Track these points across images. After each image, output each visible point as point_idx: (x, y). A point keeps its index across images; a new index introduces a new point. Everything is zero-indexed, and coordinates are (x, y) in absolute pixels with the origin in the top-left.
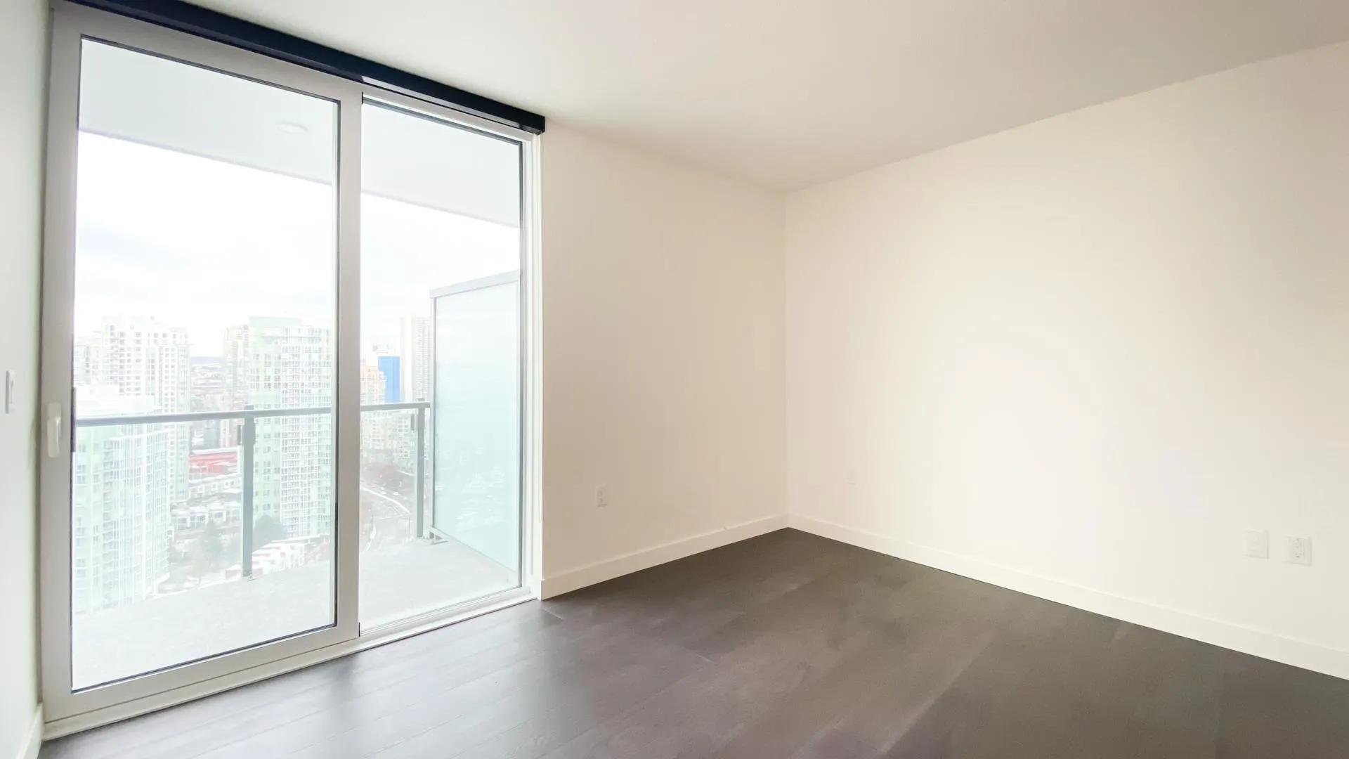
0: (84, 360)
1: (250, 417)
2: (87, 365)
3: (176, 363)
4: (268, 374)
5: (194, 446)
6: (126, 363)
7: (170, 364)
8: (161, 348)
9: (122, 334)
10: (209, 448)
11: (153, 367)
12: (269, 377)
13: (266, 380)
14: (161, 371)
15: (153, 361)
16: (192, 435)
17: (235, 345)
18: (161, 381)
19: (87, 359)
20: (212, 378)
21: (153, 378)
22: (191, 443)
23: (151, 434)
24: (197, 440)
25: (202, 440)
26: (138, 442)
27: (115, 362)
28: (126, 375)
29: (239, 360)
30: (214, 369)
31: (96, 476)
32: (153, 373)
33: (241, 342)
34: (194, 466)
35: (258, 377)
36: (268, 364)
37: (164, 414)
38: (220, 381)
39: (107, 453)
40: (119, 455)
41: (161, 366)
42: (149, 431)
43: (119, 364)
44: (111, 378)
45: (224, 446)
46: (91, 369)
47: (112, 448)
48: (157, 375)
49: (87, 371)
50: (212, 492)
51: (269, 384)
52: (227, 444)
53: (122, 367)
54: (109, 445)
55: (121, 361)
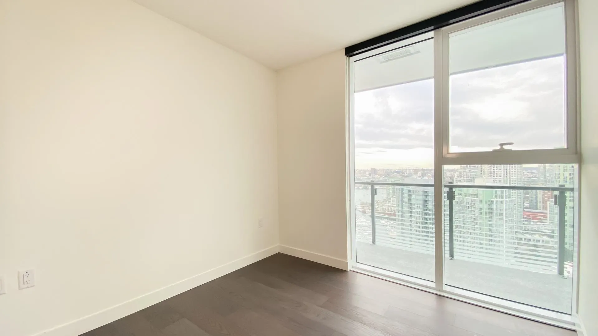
0: (480, 169)
2: (481, 171)
4: (565, 176)
5: (525, 207)
6: (496, 170)
7: (514, 170)
10: (531, 209)
11: (506, 172)
12: (566, 177)
13: (564, 178)
14: (510, 174)
15: (506, 170)
16: (524, 202)
18: (510, 178)
19: (481, 169)
20: (532, 177)
21: (506, 177)
22: (523, 206)
23: (507, 200)
24: (526, 205)
25: (528, 205)
26: (502, 202)
27: (491, 170)
28: (496, 175)
29: (547, 169)
31: (486, 213)
32: (506, 174)
34: (525, 216)
35: (559, 177)
36: (565, 171)
39: (490, 205)
40: (494, 206)
41: (510, 171)
43: (493, 171)
44: (490, 176)
45: (540, 209)
46: (483, 173)
47: (491, 203)
48: (508, 175)
49: (481, 173)
50: (534, 229)
51: (566, 181)
52: (542, 208)
53: (494, 172)
54: (490, 202)
55: (494, 170)
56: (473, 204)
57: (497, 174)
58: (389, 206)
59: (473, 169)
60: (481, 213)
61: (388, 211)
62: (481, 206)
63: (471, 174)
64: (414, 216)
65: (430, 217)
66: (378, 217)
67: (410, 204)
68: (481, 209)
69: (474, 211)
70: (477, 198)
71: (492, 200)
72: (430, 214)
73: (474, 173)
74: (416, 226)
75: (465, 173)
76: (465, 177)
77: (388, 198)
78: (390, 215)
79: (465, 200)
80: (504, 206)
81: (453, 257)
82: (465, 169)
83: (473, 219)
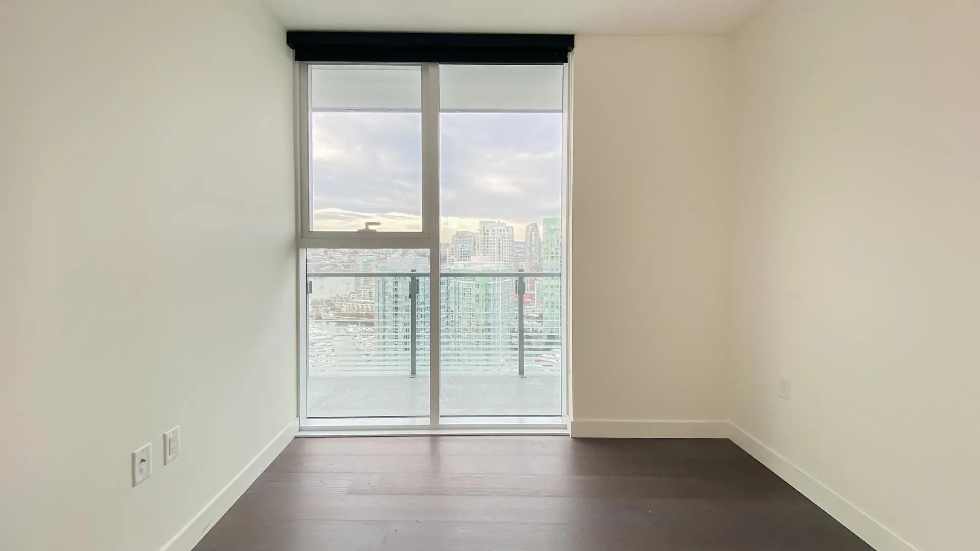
1: (521, 276)
3: (508, 245)
4: (552, 251)
7: (506, 245)
8: (503, 237)
9: (488, 231)
12: (553, 253)
13: (551, 254)
15: (500, 244)
17: (531, 235)
20: (519, 253)
21: (500, 253)
23: (503, 281)
26: (498, 284)
30: (520, 248)
31: (483, 300)
32: (500, 250)
33: (533, 233)
35: (547, 253)
36: (552, 245)
37: (507, 272)
38: (522, 255)
40: (491, 291)
41: (502, 246)
42: (502, 280)
43: (486, 246)
48: (502, 251)
51: (553, 257)
53: (488, 247)
54: (487, 285)
55: (488, 244)
56: (469, 290)
57: (490, 250)
58: (359, 303)
59: (465, 243)
60: (478, 301)
61: (358, 311)
62: (478, 292)
63: (465, 250)
64: (401, 314)
65: (421, 313)
66: (342, 322)
67: (396, 296)
68: (478, 295)
69: (470, 299)
70: (474, 281)
71: (488, 283)
72: (422, 309)
73: (467, 249)
74: (404, 328)
75: (457, 248)
76: (457, 254)
77: (356, 289)
78: (361, 316)
79: (461, 286)
80: (501, 290)
81: (415, 374)
82: (457, 243)
83: (469, 310)
